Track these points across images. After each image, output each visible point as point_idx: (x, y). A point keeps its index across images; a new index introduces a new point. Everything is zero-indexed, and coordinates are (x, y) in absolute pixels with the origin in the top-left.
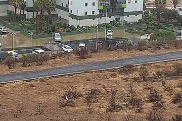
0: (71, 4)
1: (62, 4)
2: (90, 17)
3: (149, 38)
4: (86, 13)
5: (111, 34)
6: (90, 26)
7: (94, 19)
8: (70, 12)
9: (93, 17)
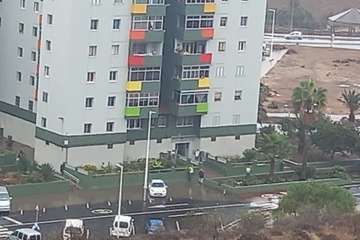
0: (45, 99)
1: (18, 98)
2: (98, 140)
3: (277, 206)
4: (88, 127)
5: (162, 191)
6: (99, 168)
7: (110, 147)
8: (39, 123)
9: (109, 140)
